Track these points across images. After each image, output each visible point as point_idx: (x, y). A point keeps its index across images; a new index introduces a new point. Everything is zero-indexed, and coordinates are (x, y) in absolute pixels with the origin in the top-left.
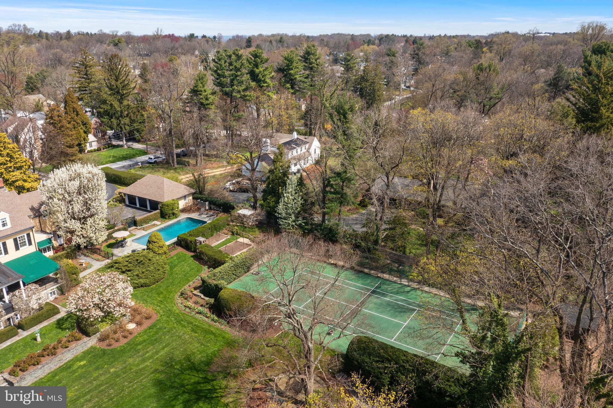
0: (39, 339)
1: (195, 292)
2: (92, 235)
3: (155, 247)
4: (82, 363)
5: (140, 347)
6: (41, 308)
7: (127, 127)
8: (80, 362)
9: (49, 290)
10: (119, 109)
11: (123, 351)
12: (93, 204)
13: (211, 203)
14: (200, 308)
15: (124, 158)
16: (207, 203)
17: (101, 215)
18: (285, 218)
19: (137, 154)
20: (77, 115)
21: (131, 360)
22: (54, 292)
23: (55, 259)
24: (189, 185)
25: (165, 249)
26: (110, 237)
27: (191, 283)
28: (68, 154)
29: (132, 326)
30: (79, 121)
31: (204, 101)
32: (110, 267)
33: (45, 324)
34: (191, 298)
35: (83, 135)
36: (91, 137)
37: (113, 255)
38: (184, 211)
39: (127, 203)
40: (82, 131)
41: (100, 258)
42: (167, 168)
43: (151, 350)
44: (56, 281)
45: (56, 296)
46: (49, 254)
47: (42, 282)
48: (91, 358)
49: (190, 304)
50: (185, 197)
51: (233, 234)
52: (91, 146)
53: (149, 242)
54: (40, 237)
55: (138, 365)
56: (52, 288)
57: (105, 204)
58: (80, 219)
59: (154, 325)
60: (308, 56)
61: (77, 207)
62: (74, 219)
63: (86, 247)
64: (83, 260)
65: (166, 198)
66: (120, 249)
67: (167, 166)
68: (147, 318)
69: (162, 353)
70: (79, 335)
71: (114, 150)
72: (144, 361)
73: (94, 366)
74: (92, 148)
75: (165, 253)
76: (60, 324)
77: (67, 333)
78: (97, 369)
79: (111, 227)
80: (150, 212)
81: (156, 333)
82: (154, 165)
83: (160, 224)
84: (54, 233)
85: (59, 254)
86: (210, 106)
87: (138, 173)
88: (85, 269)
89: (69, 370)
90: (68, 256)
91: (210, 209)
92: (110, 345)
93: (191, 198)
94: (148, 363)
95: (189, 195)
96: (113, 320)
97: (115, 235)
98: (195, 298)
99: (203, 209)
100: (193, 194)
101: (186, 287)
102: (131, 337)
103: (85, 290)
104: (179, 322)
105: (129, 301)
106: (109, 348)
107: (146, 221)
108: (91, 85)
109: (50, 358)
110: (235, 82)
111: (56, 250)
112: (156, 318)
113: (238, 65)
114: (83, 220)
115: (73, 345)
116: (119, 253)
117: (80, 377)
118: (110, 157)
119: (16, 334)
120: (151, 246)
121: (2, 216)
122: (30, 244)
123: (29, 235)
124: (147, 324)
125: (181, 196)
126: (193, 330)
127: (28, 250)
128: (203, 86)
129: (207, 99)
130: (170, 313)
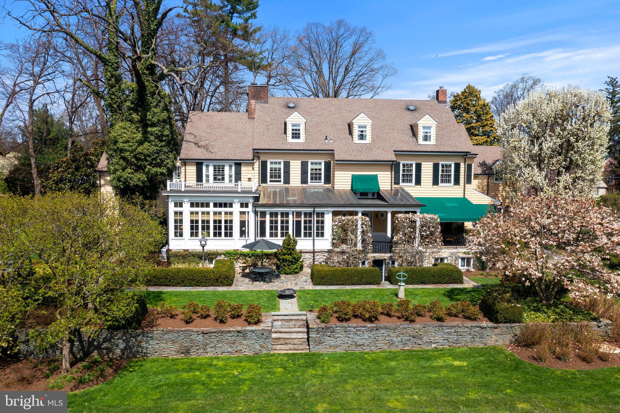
0: (401, 295)
4: (457, 363)
8: (454, 359)
9: (460, 252)
22: (469, 259)
48: (481, 362)
73: (479, 379)
89: (423, 363)
109: (400, 323)
117: (437, 384)
119: (377, 282)
121: (426, 122)
122: (457, 182)
123: (458, 167)
127: (451, 191)
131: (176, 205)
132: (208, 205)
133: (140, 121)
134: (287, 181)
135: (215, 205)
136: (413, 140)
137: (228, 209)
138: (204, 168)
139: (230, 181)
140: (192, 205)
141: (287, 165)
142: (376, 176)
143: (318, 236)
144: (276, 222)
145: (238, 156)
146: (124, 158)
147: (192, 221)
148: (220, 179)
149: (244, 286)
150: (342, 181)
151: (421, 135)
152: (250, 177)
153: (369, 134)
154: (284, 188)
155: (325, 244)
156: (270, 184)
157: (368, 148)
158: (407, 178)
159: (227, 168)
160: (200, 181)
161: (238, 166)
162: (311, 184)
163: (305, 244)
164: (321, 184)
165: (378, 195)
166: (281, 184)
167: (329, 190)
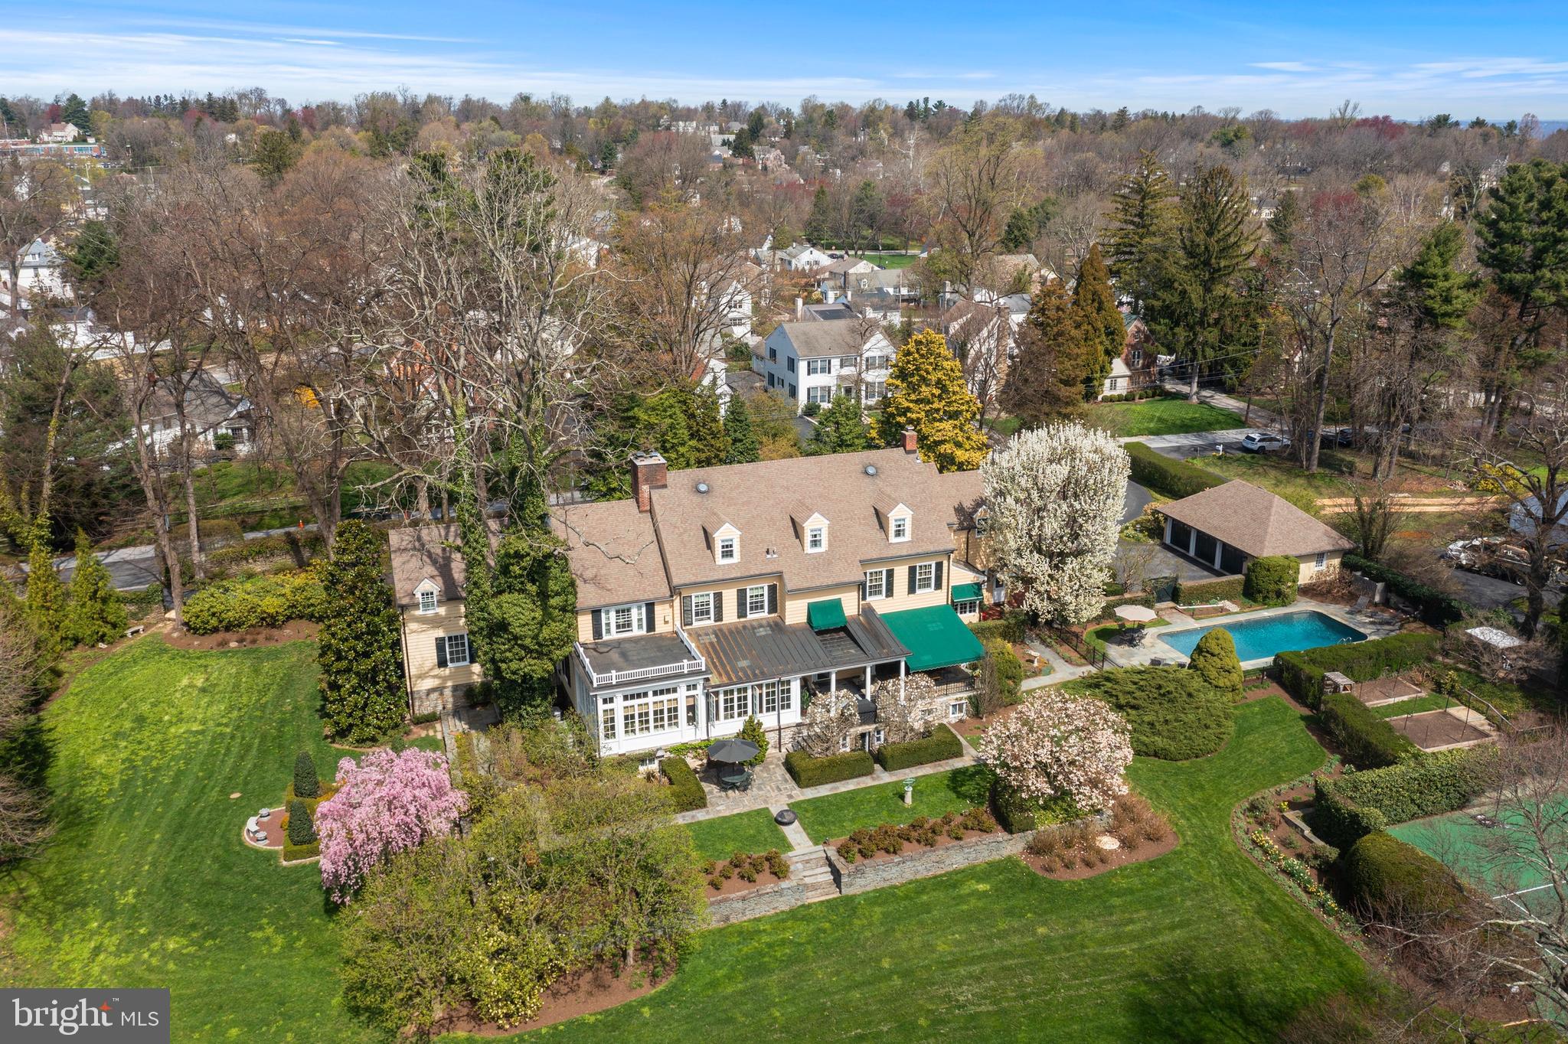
0: (909, 799)
1: (1290, 815)
2: (1069, 598)
3: (1211, 666)
4: (981, 887)
5: (1116, 901)
6: (927, 733)
7: (1209, 352)
8: (978, 882)
9: (951, 699)
10: (1199, 305)
11: (1074, 895)
12: (1088, 526)
13: (1391, 588)
14: (1294, 861)
15: (1184, 428)
16: (1380, 586)
17: (1099, 557)
19: (1218, 422)
20: (1099, 309)
21: (1088, 925)
22: (961, 706)
23: (979, 632)
24: (1340, 525)
25: (1235, 678)
26: (1108, 612)
27: (1284, 787)
28: (1059, 400)
29: (1109, 844)
30: (1100, 325)
31: (1436, 305)
32: (1092, 684)
33: (927, 770)
34: (1275, 827)
35: (1102, 358)
36: (1119, 367)
37: (1105, 658)
38: (1309, 591)
39: (1168, 540)
40: (1100, 348)
41: (1075, 656)
42: (1288, 471)
43: (1141, 921)
44: (970, 681)
45: (963, 715)
46: (970, 618)
47: (943, 675)
48: (1002, 882)
49: (1268, 840)
50: (1320, 556)
51: (1438, 688)
52: (1113, 387)
53: (1199, 650)
54: (960, 576)
55: (1102, 943)
56: (957, 695)
57: (1114, 532)
58: (1051, 555)
59: (1164, 862)
61: (1052, 527)
62: (1040, 551)
63: (1050, 623)
64: (1037, 651)
65: (1269, 548)
66: (1126, 648)
67: (1289, 464)
68: (1150, 838)
69: (1167, 938)
70: (989, 820)
71: (1166, 403)
72: (1118, 938)
73: (1004, 905)
74: (1115, 393)
75: (1234, 689)
76: (957, 779)
77: (966, 808)
78: (1010, 913)
79: (1116, 590)
80: (1218, 574)
81: (1165, 883)
82: (1255, 458)
83: (1235, 612)
84: (991, 573)
85: (990, 623)
86: (1453, 321)
87: (1210, 470)
88: (1036, 673)
89: (951, 892)
90: (1007, 634)
91: (1386, 603)
92: (1050, 870)
93: (1336, 562)
94: (1126, 949)
95: (1332, 553)
96: (1071, 814)
97: (1122, 611)
98: (1284, 830)
99: (1363, 600)
100: (1345, 553)
101: (1269, 793)
102: (1100, 869)
104: (1229, 876)
105: (1117, 780)
106: (1047, 875)
107: (1204, 594)
108: (1145, 241)
109: (921, 848)
110: (1549, 259)
111: (986, 613)
112: (1171, 844)
114: (1058, 559)
115: (972, 838)
116: (1122, 657)
117: (970, 917)
118: (1151, 420)
119: (869, 772)
120: (1201, 662)
121: (899, 513)
122: (938, 586)
123: (939, 566)
124: (1147, 851)
125: (1309, 550)
126: (1259, 911)
127: (931, 598)
128: (1445, 263)
129: (1447, 300)
130: (1209, 844)
131: (605, 701)
132: (645, 695)
133: (538, 595)
134: (719, 617)
135: (655, 693)
136: (881, 535)
137: (672, 696)
138: (603, 615)
139: (640, 626)
140: (626, 698)
141: (718, 597)
142: (838, 602)
143: (783, 707)
144: (732, 700)
145: (649, 596)
146: (522, 647)
147: (626, 718)
148: (625, 626)
149: (722, 805)
150: (796, 612)
151: (892, 529)
152: (667, 618)
153: (824, 538)
154: (718, 633)
155: (792, 716)
156: (696, 624)
157: (826, 560)
158: (875, 590)
159: (634, 612)
160: (597, 633)
161: (650, 607)
162: (751, 616)
163: (768, 720)
164: (764, 614)
165: (844, 629)
166: (711, 622)
167: (778, 627)
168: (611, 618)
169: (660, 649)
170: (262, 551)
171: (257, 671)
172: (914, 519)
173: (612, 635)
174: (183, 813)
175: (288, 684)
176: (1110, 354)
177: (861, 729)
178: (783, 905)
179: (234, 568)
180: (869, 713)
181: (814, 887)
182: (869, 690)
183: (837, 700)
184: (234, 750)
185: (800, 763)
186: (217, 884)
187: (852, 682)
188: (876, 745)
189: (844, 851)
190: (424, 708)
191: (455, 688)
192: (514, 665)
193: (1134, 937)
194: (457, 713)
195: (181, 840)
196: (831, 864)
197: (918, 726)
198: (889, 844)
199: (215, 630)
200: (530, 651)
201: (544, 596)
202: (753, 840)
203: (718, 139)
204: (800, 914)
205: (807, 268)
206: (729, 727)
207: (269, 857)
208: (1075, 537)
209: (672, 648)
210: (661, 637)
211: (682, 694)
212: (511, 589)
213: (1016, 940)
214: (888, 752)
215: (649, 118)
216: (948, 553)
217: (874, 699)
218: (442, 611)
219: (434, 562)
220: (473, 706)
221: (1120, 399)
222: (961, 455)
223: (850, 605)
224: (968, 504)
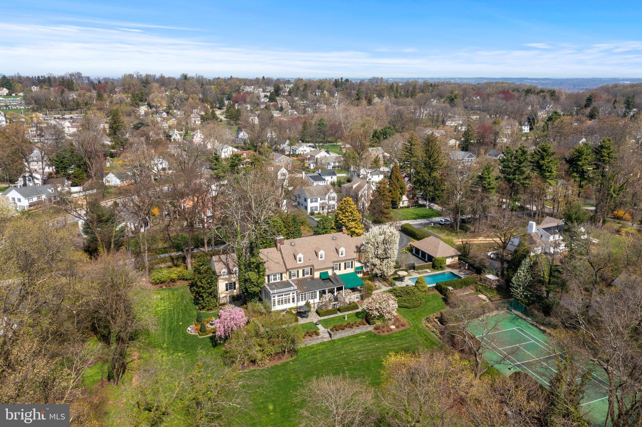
0: (346, 318)
1: (435, 320)
2: (385, 270)
3: (419, 286)
4: (363, 337)
5: (394, 339)
6: (350, 304)
7: (431, 194)
9: (356, 296)
10: (428, 180)
11: (384, 338)
12: (389, 251)
13: (470, 265)
14: (435, 329)
15: (423, 217)
16: (467, 264)
17: (393, 259)
18: (516, 288)
19: (434, 215)
20: (398, 181)
21: (387, 343)
22: (358, 297)
23: (362, 279)
24: (459, 248)
25: (425, 289)
26: (395, 273)
27: (435, 314)
28: (384, 213)
29: (393, 327)
30: (398, 186)
31: (486, 186)
32: (390, 291)
33: (350, 312)
34: (432, 322)
35: (399, 195)
36: (404, 198)
37: (394, 285)
38: (449, 266)
39: (414, 253)
40: (399, 193)
41: (387, 284)
42: (451, 231)
43: (399, 342)
44: (360, 291)
45: (358, 300)
46: (360, 275)
47: (354, 290)
48: (368, 336)
49: (429, 325)
50: (452, 257)
51: (477, 291)
52: (403, 203)
53: (417, 282)
54: (357, 265)
55: (390, 347)
56: (357, 294)
57: (396, 252)
58: (380, 259)
59: (405, 331)
60: (602, 149)
61: (380, 252)
62: (377, 258)
63: (381, 276)
64: (377, 283)
65: (438, 255)
66: (400, 282)
67: (451, 229)
68: (402, 325)
69: (405, 345)
70: (365, 322)
71: (419, 209)
72: (394, 346)
73: (368, 340)
74: (404, 205)
75: (425, 291)
76: (357, 314)
77: (360, 320)
78: (370, 342)
79: (398, 267)
80: (427, 262)
81: (405, 335)
82: (442, 226)
83: (430, 272)
84: (365, 264)
85: (365, 276)
86: (491, 190)
87: (429, 231)
88: (377, 289)
89: (357, 338)
90: (370, 279)
91: (469, 269)
92: (379, 333)
93: (457, 258)
94: (395, 348)
95: (456, 256)
96: (384, 320)
97: (399, 273)
98: (434, 323)
99: (462, 268)
100: (459, 256)
101: (431, 315)
102: (391, 332)
103: (373, 299)
104: (419, 333)
105: (394, 312)
107: (421, 268)
108: (412, 159)
109: (350, 329)
110: (517, 172)
111: (364, 274)
112: (407, 327)
113: (522, 159)
114: (382, 260)
115: (361, 326)
116: (398, 284)
117: (361, 343)
118: (414, 215)
119: (336, 313)
120: (417, 285)
121: (342, 249)
122: (352, 267)
123: (352, 262)
124: (402, 328)
125: (449, 255)
126: (426, 340)
127: (350, 270)
128: (489, 174)
129: (489, 184)
130: (416, 327)
131: (273, 298)
132: (282, 296)
133: (257, 272)
134: (298, 276)
135: (284, 295)
136: (337, 255)
137: (289, 296)
138: (270, 277)
139: (279, 279)
140: (278, 296)
141: (298, 271)
142: (327, 272)
143: (315, 298)
144: (303, 297)
145: (281, 272)
147: (278, 301)
148: (275, 279)
149: (302, 321)
150: (317, 275)
151: (340, 253)
152: (286, 277)
153: (324, 256)
154: (298, 280)
155: (317, 300)
156: (292, 278)
157: (324, 262)
158: (336, 269)
159: (278, 275)
160: (269, 281)
161: (281, 274)
162: (306, 276)
163: (311, 301)
164: (309, 275)
165: (329, 279)
166: (296, 278)
167: (312, 278)
168: (272, 277)
169: (284, 284)
170: (164, 261)
171: (173, 294)
172: (346, 251)
173: (272, 281)
174: (170, 327)
175: (183, 297)
176: (402, 194)
177: (334, 303)
178: (319, 342)
179: (156, 266)
180: (336, 299)
181: (325, 338)
182: (336, 294)
183: (328, 296)
184: (176, 313)
185: (319, 311)
186: (185, 342)
187: (332, 292)
188: (338, 307)
189: (332, 330)
190: (222, 301)
191: (230, 296)
192: (251, 289)
193: (397, 346)
194: (230, 303)
195: (172, 333)
196: (329, 332)
197: (348, 302)
198: (342, 328)
199: (158, 283)
200: (255, 285)
201: (259, 272)
202: (310, 328)
203: (262, 94)
204: (323, 343)
205: (302, 153)
206: (302, 303)
207: (195, 336)
208: (386, 254)
209: (287, 284)
210: (284, 282)
211: (291, 295)
212: (251, 271)
213: (371, 347)
214: (341, 308)
215: (236, 87)
216: (354, 259)
217: (337, 296)
218: (227, 276)
219: (225, 264)
220: (234, 301)
221: (405, 207)
222: (357, 231)
223: (330, 273)
224: (359, 245)
